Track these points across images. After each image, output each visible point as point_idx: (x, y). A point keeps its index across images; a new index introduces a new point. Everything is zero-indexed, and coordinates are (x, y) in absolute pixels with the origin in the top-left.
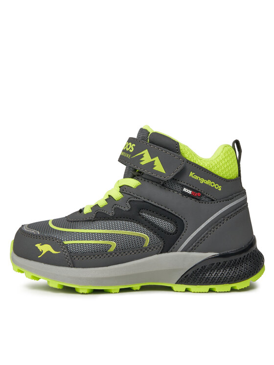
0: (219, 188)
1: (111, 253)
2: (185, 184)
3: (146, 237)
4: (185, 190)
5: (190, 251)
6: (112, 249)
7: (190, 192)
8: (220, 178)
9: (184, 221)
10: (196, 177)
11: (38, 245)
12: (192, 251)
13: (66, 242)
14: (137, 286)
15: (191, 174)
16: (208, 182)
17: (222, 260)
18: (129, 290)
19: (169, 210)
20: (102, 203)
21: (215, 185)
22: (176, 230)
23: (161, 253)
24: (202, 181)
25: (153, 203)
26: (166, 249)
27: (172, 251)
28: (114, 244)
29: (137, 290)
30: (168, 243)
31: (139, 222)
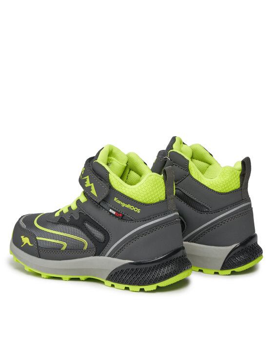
0: (138, 211)
1: (63, 251)
2: (111, 206)
3: (86, 243)
4: (111, 210)
5: (113, 257)
6: (64, 248)
7: (114, 213)
8: (139, 203)
9: (110, 234)
10: (119, 202)
11: (22, 237)
12: (114, 257)
13: (38, 238)
14: (82, 278)
15: (115, 199)
16: (128, 206)
17: (135, 267)
18: (78, 279)
19: (101, 225)
20: (66, 211)
21: (134, 209)
22: (105, 240)
23: (95, 255)
24: (124, 205)
25: (91, 217)
26: (98, 253)
27: (101, 255)
28: (65, 245)
29: (83, 281)
30: (99, 249)
31: (83, 231)
